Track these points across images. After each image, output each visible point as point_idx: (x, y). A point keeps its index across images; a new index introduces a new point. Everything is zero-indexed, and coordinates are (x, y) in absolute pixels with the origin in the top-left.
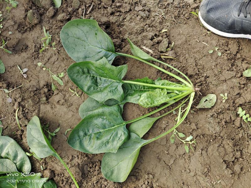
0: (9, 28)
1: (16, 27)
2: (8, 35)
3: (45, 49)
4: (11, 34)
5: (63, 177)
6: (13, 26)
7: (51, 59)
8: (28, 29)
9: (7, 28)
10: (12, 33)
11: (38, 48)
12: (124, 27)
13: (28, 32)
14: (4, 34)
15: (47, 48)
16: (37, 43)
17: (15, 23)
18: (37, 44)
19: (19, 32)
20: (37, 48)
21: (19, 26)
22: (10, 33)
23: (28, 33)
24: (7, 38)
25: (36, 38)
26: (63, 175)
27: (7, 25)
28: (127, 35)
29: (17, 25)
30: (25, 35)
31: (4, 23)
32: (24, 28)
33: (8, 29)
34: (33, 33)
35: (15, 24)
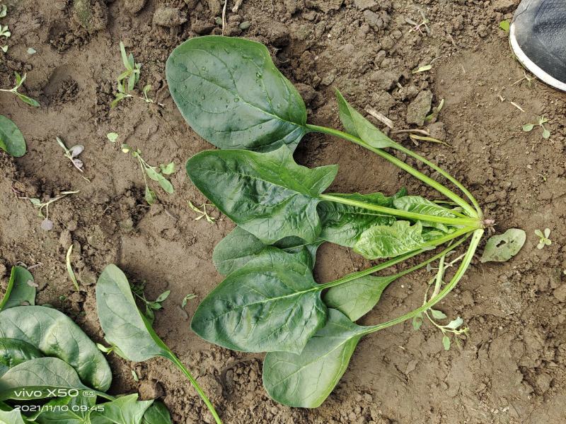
0: (27, 37)
1: (44, 35)
2: (27, 57)
3: (125, 99)
4: (32, 55)
5: (183, 396)
6: (36, 32)
7: (140, 126)
8: (76, 42)
9: (22, 37)
10: (35, 52)
11: (106, 94)
12: (326, 53)
13: (75, 50)
14: (16, 54)
15: (129, 95)
16: (102, 81)
17: (42, 22)
18: (102, 84)
19: (54, 47)
20: (104, 95)
21: (51, 30)
22: (31, 51)
23: (77, 52)
24: (23, 64)
25: (99, 66)
26: (182, 393)
27: (20, 29)
28: (332, 76)
29: (46, 29)
30: (69, 56)
31: (12, 21)
32: (63, 36)
33: (26, 40)
34: (90, 53)
35: (41, 26)
